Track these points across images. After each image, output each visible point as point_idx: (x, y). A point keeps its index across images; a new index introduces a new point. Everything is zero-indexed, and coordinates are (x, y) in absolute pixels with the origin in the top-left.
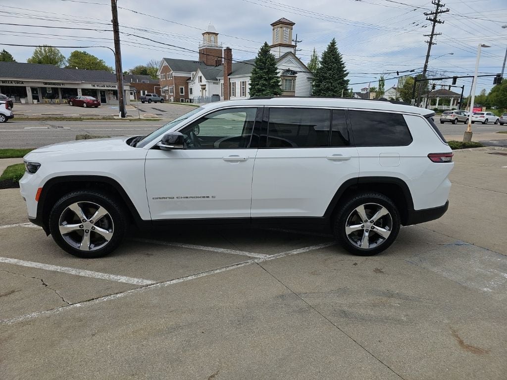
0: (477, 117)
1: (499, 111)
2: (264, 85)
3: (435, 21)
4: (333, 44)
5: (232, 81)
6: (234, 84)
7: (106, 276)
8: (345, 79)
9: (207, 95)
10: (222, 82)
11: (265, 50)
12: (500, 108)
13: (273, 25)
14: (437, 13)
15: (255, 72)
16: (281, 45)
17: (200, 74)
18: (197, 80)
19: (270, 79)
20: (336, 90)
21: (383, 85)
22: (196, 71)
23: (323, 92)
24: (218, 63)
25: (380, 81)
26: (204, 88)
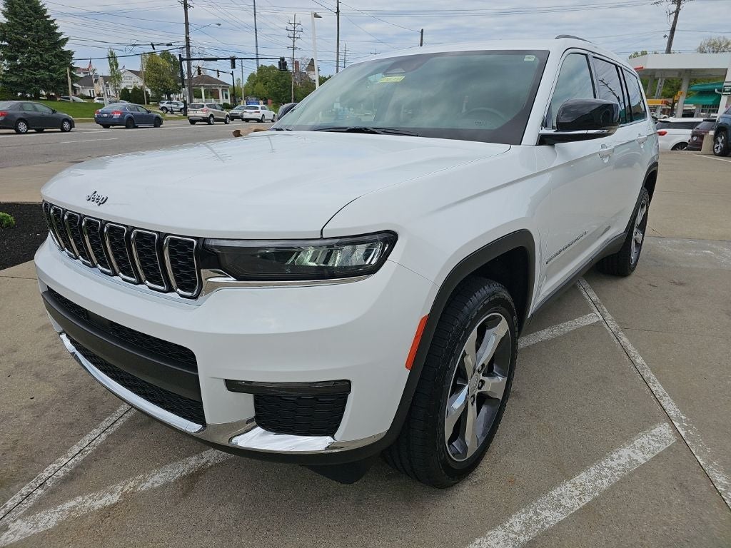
0: (251, 113)
1: (274, 106)
8: (65, 48)
12: (276, 102)
20: (54, 69)
21: (117, 65)
23: (27, 70)
25: (109, 58)
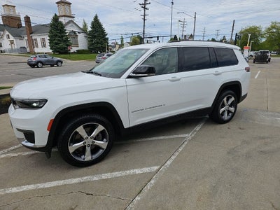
2: (59, 40)
3: (144, 8)
4: (96, 17)
5: (33, 38)
6: (36, 40)
7: (123, 173)
9: (16, 47)
10: (26, 38)
11: (56, 19)
13: (57, 3)
14: (145, 4)
15: (51, 32)
16: (64, 16)
17: (7, 33)
18: (5, 37)
19: (62, 36)
21: (123, 41)
22: (3, 31)
24: (20, 26)
25: (121, 39)
26: (12, 42)
